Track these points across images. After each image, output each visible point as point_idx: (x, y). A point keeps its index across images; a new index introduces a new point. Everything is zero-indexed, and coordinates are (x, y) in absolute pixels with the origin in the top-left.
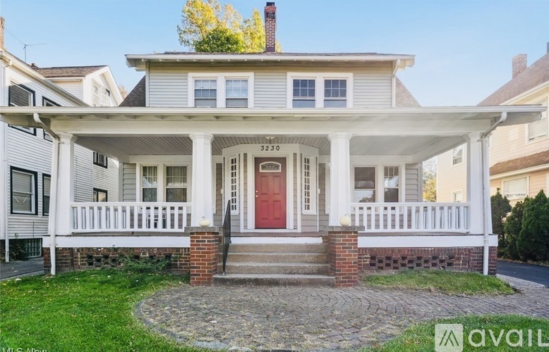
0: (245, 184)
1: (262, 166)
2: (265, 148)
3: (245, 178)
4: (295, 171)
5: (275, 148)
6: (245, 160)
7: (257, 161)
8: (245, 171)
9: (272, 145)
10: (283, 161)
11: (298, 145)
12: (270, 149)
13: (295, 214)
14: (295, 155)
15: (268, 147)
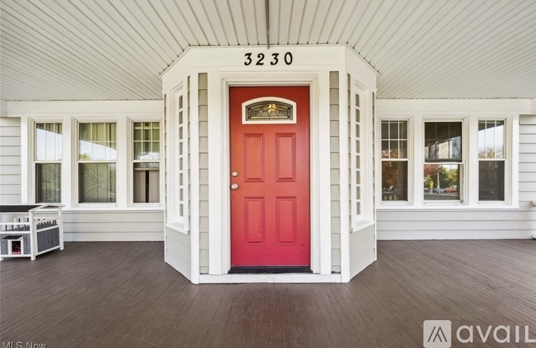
0: (203, 154)
1: (248, 108)
2: (255, 59)
3: (203, 138)
4: (334, 121)
5: (280, 57)
6: (203, 91)
7: (237, 94)
8: (203, 122)
9: (274, 49)
10: (301, 94)
11: (341, 49)
12: (267, 61)
13: (336, 234)
14: (334, 75)
15: (261, 56)
